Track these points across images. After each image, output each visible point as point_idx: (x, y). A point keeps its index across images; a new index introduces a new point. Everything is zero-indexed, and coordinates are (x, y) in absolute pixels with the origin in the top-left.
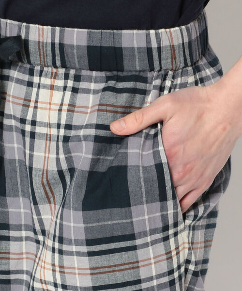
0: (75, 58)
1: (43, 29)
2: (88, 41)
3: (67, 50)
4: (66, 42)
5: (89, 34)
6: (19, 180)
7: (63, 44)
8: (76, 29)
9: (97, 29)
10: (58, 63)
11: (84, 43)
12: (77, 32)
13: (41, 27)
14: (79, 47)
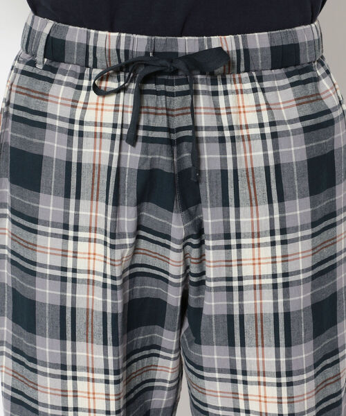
0: (259, 61)
1: (225, 39)
2: (271, 42)
3: (252, 54)
4: (250, 47)
5: (270, 36)
6: (208, 191)
7: (248, 49)
8: (256, 34)
9: (275, 30)
10: (242, 68)
11: (267, 45)
12: (259, 35)
13: (222, 37)
14: (262, 49)
